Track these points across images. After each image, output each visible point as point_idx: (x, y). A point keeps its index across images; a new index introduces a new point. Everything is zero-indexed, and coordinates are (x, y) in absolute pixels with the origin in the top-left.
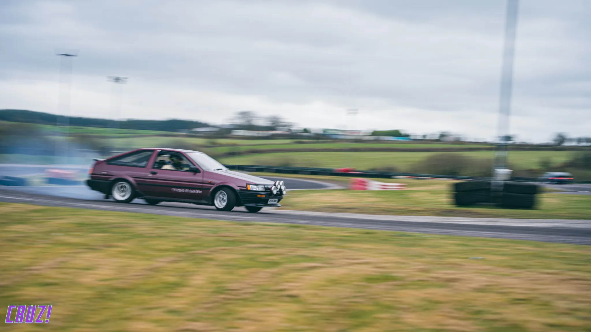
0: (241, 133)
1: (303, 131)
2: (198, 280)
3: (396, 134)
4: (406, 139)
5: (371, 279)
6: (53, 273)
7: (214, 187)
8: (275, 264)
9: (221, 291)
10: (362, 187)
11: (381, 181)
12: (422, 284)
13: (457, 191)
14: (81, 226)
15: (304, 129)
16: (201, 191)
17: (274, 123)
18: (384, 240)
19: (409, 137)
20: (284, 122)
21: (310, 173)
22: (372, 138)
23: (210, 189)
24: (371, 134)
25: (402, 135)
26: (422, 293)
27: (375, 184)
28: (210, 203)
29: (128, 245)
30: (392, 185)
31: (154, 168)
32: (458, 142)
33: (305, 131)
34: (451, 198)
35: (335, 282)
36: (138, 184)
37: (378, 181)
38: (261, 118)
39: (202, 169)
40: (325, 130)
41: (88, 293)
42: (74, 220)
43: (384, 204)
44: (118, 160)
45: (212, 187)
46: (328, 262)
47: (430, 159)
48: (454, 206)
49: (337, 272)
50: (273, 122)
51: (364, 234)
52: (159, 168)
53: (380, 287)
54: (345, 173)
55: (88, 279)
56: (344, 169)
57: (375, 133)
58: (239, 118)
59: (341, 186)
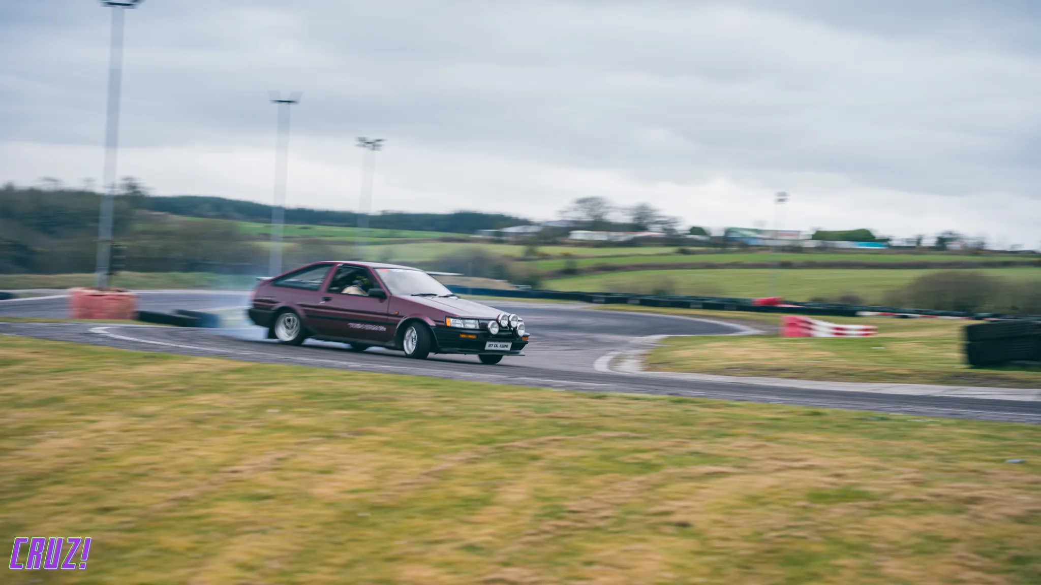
0: (579, 235)
1: (689, 232)
2: (516, 493)
3: (864, 236)
4: (880, 246)
5: (818, 496)
6: (265, 478)
7: (402, 320)
8: (647, 467)
9: (555, 513)
10: (804, 332)
11: (830, 321)
12: (914, 507)
13: (969, 340)
14: (311, 397)
15: (690, 228)
16: (385, 327)
17: (639, 218)
18: (844, 428)
19: (890, 242)
20: (664, 217)
21: (701, 306)
22: (812, 244)
23: (396, 325)
24: (811, 237)
25: (876, 239)
26: (915, 524)
27: (823, 327)
28: (399, 347)
29: (392, 431)
30: (853, 328)
31: (329, 291)
32: (978, 250)
33: (696, 230)
34: (960, 353)
35: (755, 500)
36: (308, 316)
37: (825, 320)
38: (616, 209)
39: (391, 293)
40: (728, 231)
41: (329, 514)
42: (297, 386)
43: (840, 363)
44: (287, 279)
45: (399, 321)
46: (743, 465)
47: (923, 280)
48: (965, 366)
49: (762, 483)
50: (637, 216)
51: (805, 415)
52: (339, 292)
53: (837, 511)
54: (769, 307)
55: (325, 489)
56: (769, 300)
57: (819, 235)
58: (576, 210)
59: (756, 328)
